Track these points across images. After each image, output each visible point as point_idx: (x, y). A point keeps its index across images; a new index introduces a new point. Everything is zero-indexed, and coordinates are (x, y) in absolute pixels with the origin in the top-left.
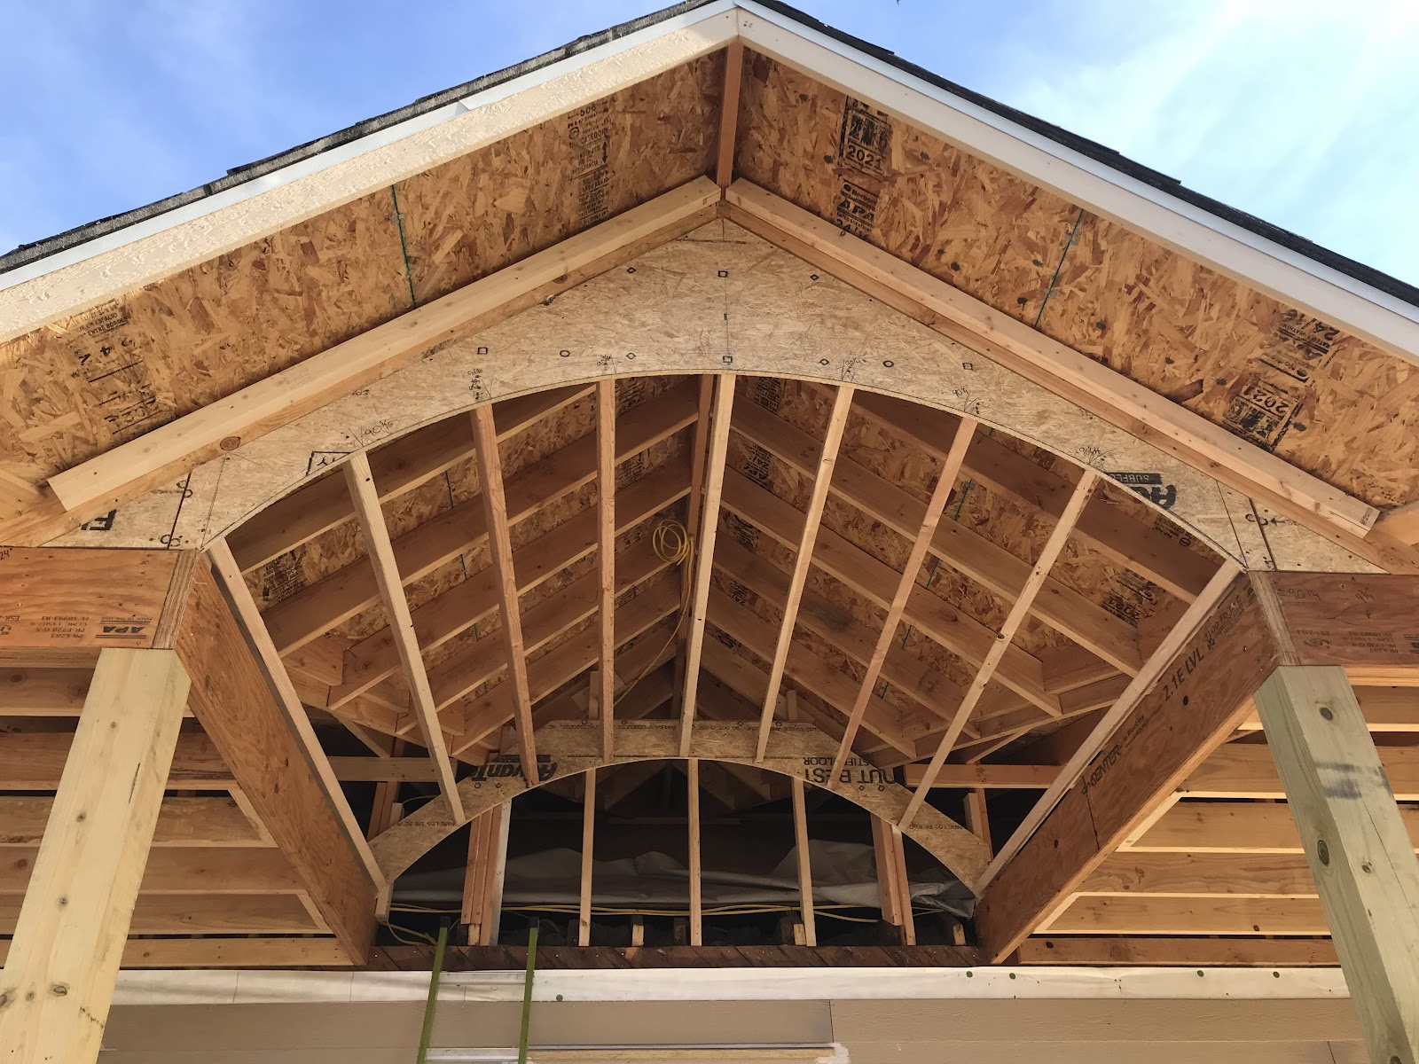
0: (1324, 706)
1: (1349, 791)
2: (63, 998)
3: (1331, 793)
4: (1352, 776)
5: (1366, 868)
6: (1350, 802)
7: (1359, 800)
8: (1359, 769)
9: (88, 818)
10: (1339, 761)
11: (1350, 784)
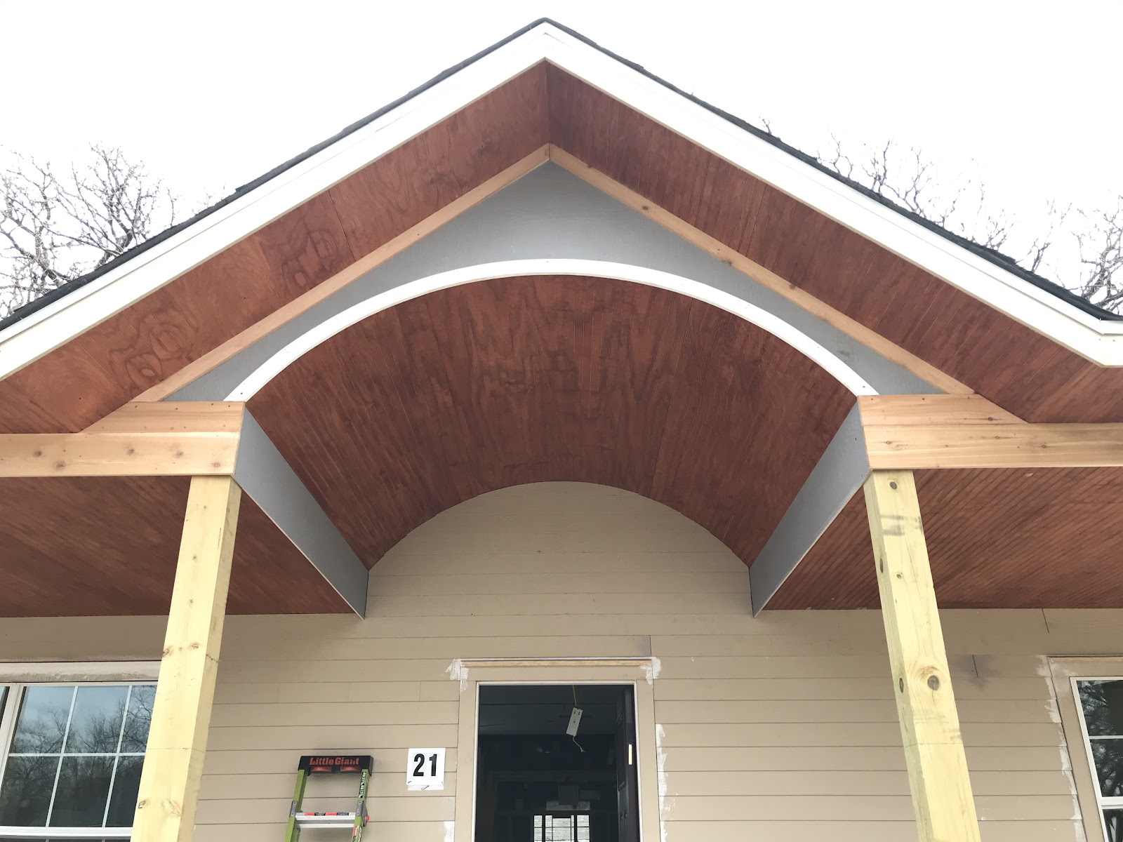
0: (893, 481)
1: (897, 532)
2: (196, 650)
3: (887, 533)
4: (901, 523)
5: (899, 576)
6: (897, 538)
7: (903, 537)
8: (907, 518)
9: (198, 557)
10: (895, 514)
11: (899, 528)
